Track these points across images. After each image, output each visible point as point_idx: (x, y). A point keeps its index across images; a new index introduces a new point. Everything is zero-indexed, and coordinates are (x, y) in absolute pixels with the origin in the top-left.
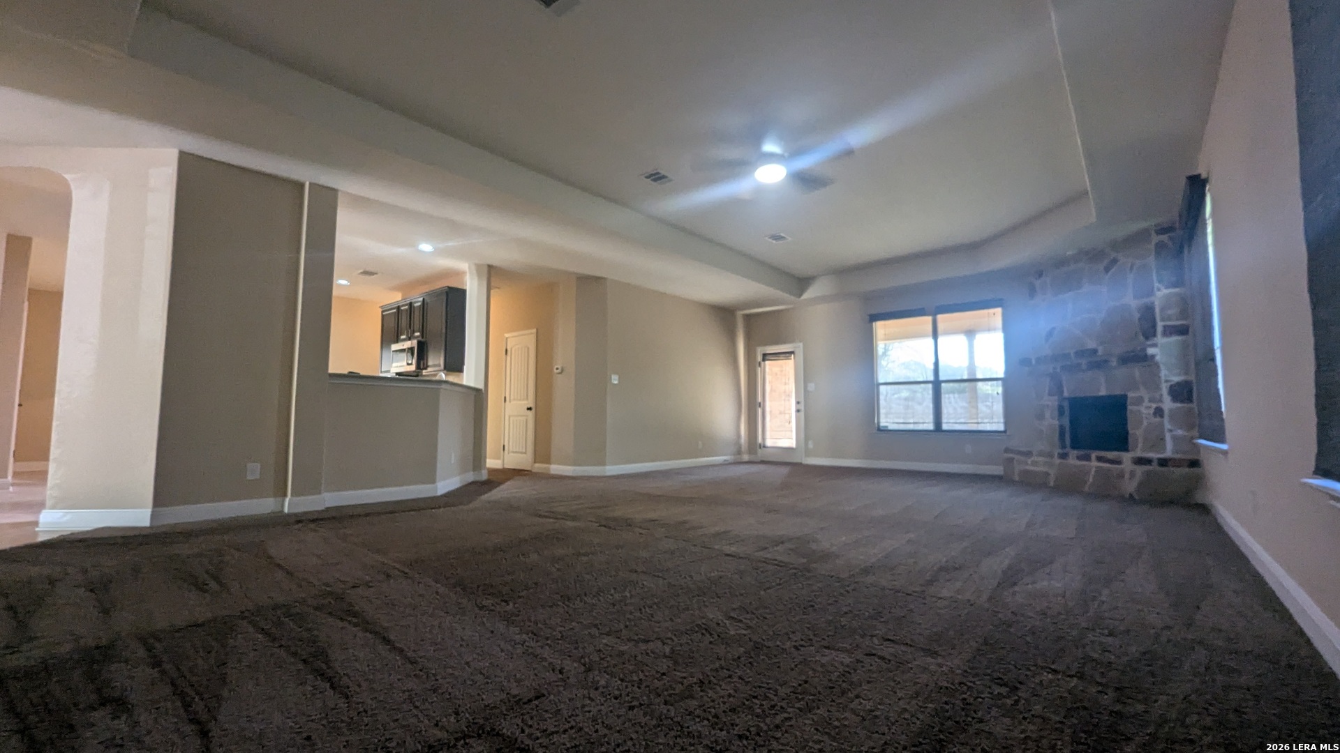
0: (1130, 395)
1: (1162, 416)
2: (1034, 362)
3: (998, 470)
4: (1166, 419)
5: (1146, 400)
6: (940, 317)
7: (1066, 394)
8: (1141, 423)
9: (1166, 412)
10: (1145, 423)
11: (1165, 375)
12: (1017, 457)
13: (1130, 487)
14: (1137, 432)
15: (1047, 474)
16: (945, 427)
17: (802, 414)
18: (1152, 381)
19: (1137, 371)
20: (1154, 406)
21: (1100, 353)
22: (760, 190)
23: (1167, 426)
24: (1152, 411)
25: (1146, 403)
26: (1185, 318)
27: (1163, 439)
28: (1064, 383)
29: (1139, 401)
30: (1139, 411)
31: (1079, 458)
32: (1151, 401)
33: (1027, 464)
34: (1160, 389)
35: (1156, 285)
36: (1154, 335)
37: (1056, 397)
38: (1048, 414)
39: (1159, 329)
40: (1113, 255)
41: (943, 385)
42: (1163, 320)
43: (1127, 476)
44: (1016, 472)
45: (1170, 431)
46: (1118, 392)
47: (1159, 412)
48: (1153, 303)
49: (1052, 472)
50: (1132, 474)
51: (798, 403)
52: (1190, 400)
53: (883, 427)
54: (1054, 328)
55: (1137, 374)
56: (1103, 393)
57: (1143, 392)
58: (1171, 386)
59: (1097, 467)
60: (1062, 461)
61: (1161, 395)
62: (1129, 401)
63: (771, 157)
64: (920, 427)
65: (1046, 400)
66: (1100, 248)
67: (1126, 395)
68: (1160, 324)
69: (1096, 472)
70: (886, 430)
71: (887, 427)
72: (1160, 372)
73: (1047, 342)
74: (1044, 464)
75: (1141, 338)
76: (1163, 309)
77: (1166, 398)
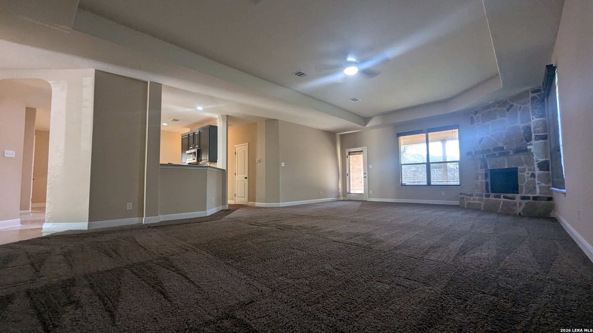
0: (519, 168)
1: (534, 177)
2: (473, 154)
3: (457, 203)
4: (536, 179)
5: (527, 170)
6: (429, 134)
7: (489, 168)
8: (524, 180)
9: (537, 175)
10: (526, 180)
11: (536, 159)
12: (466, 197)
13: (519, 210)
14: (522, 184)
15: (480, 204)
16: (432, 183)
17: (367, 178)
18: (530, 162)
19: (523, 157)
20: (530, 172)
21: (505, 149)
22: (346, 78)
23: (537, 182)
24: (530, 175)
25: (527, 172)
26: (545, 132)
27: (535, 188)
28: (488, 163)
29: (524, 171)
30: (524, 175)
31: (495, 197)
32: (529, 170)
33: (470, 200)
34: (534, 165)
35: (532, 116)
36: (531, 140)
37: (484, 169)
38: (480, 177)
39: (533, 137)
40: (511, 103)
41: (431, 164)
42: (535, 133)
43: (518, 205)
44: (466, 204)
45: (538, 184)
46: (513, 166)
47: (533, 175)
48: (530, 125)
49: (483, 204)
50: (520, 204)
51: (365, 174)
52: (548, 170)
53: (403, 184)
54: (483, 138)
55: (523, 158)
56: (506, 167)
57: (525, 166)
58: (539, 164)
59: (503, 201)
60: (487, 198)
61: (534, 168)
62: (519, 171)
63: (351, 64)
64: (421, 184)
65: (479, 171)
66: (505, 100)
67: (517, 168)
68: (533, 135)
69: (503, 203)
70: (405, 185)
71: (406, 184)
72: (534, 157)
73: (479, 144)
74: (479, 200)
75: (525, 141)
76: (535, 128)
77: (536, 169)
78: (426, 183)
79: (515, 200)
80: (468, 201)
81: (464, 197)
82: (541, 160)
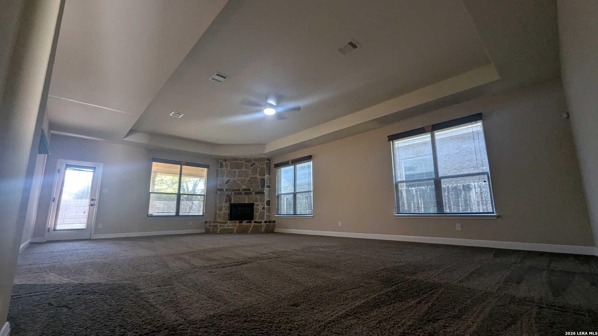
0: (255, 203)
1: (264, 210)
3: (203, 231)
4: (265, 210)
5: (260, 205)
6: (183, 167)
7: (232, 202)
8: (258, 211)
9: (265, 208)
10: (259, 211)
11: (266, 198)
13: (263, 229)
14: (257, 214)
15: (234, 229)
16: (180, 214)
18: (263, 200)
19: (258, 196)
20: (262, 206)
23: (265, 212)
24: (262, 208)
25: (260, 206)
26: (270, 184)
27: (264, 216)
29: (258, 205)
30: (258, 208)
31: (247, 223)
33: (225, 227)
34: (264, 202)
35: (266, 174)
36: (264, 187)
37: (228, 203)
38: (224, 209)
39: (266, 186)
40: (254, 162)
42: (266, 183)
45: (266, 213)
46: (252, 202)
47: (264, 208)
48: (264, 178)
49: (236, 228)
51: (93, 200)
52: (270, 205)
53: (150, 214)
55: (258, 197)
56: (247, 202)
57: (259, 203)
58: (267, 201)
60: (240, 224)
61: (264, 204)
62: (255, 205)
64: (171, 214)
65: (223, 204)
66: (250, 159)
67: (254, 203)
68: (266, 184)
69: (253, 226)
70: (152, 216)
71: (152, 214)
72: (264, 197)
73: (226, 184)
74: (232, 226)
75: (260, 187)
76: (267, 180)
77: (266, 204)
78: (174, 214)
79: (262, 224)
80: (222, 228)
81: (218, 225)
82: (268, 199)
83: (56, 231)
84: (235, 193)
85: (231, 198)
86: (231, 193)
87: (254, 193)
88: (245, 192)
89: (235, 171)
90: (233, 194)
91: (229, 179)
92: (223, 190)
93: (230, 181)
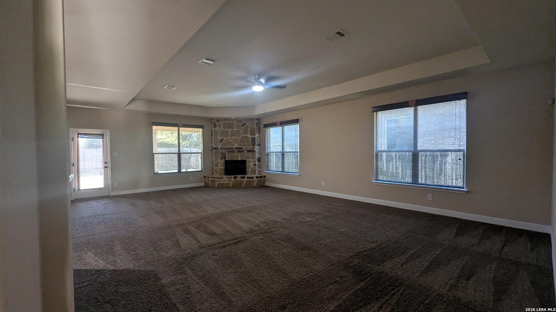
0: (247, 160)
1: (256, 166)
2: (219, 149)
3: (203, 184)
5: (252, 161)
6: (181, 128)
7: (227, 159)
8: (250, 168)
9: (256, 164)
10: (251, 167)
11: (257, 156)
13: (255, 184)
14: (249, 170)
15: (229, 183)
17: (109, 170)
18: (254, 158)
19: (250, 154)
20: (254, 163)
21: (243, 149)
23: (257, 168)
24: (253, 164)
25: (252, 162)
26: (260, 142)
27: (256, 171)
28: (226, 155)
29: (250, 162)
30: (250, 164)
31: (241, 178)
32: (253, 162)
33: (221, 181)
34: (255, 159)
35: (256, 133)
36: (255, 145)
37: (223, 160)
38: (220, 165)
39: (256, 144)
40: (245, 122)
42: (257, 142)
43: (255, 181)
44: (216, 184)
46: (244, 159)
47: (255, 165)
48: (255, 137)
49: (231, 183)
51: (106, 163)
52: (260, 162)
53: (156, 172)
54: (223, 139)
55: (250, 155)
56: (239, 159)
57: (251, 159)
60: (235, 179)
61: (256, 161)
62: (247, 162)
64: (172, 171)
65: (219, 161)
66: (240, 119)
68: (256, 143)
69: (246, 181)
70: (157, 174)
71: (158, 172)
72: (256, 155)
73: (220, 143)
74: (228, 181)
75: (251, 146)
76: (257, 139)
77: (257, 161)
78: (177, 171)
79: (254, 179)
80: (219, 182)
81: (215, 180)
82: (258, 157)
83: (80, 191)
84: (228, 152)
85: (225, 155)
86: (225, 151)
87: (245, 152)
88: (238, 150)
89: (228, 131)
90: (227, 152)
91: (223, 138)
92: (217, 148)
93: (224, 140)
